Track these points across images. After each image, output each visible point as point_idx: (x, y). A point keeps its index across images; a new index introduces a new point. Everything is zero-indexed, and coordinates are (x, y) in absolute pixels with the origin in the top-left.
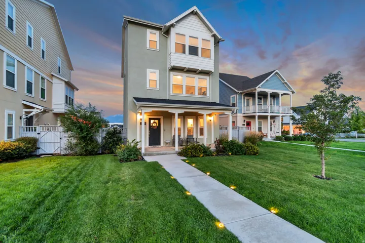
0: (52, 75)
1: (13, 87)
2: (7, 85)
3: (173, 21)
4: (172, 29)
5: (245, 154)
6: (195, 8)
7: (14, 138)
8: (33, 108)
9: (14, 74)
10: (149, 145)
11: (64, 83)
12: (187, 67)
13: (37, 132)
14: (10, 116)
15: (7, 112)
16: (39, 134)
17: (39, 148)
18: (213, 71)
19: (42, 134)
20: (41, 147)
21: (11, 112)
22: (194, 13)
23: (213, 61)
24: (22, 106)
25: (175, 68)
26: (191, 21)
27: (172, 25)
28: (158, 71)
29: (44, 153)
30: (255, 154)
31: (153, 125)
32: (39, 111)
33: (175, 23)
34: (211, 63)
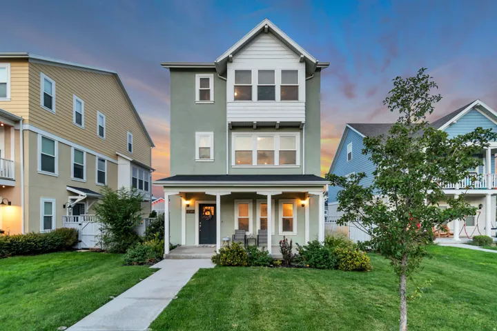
0: (118, 155)
1: (53, 172)
2: (42, 170)
3: (228, 53)
4: (229, 65)
5: (336, 268)
6: (267, 23)
7: (54, 228)
8: (77, 195)
9: (54, 158)
10: (200, 243)
11: (129, 164)
12: (255, 120)
13: (79, 222)
14: (48, 204)
15: (42, 200)
16: (80, 224)
17: (81, 241)
18: (303, 120)
19: (84, 224)
20: (82, 240)
21: (48, 200)
22: (266, 31)
23: (304, 104)
24: (67, 193)
25: (236, 125)
26: (260, 45)
27: (228, 60)
28: (212, 133)
29: (85, 247)
30: (362, 269)
31: (206, 214)
32: (83, 198)
33: (231, 56)
34: (300, 108)
